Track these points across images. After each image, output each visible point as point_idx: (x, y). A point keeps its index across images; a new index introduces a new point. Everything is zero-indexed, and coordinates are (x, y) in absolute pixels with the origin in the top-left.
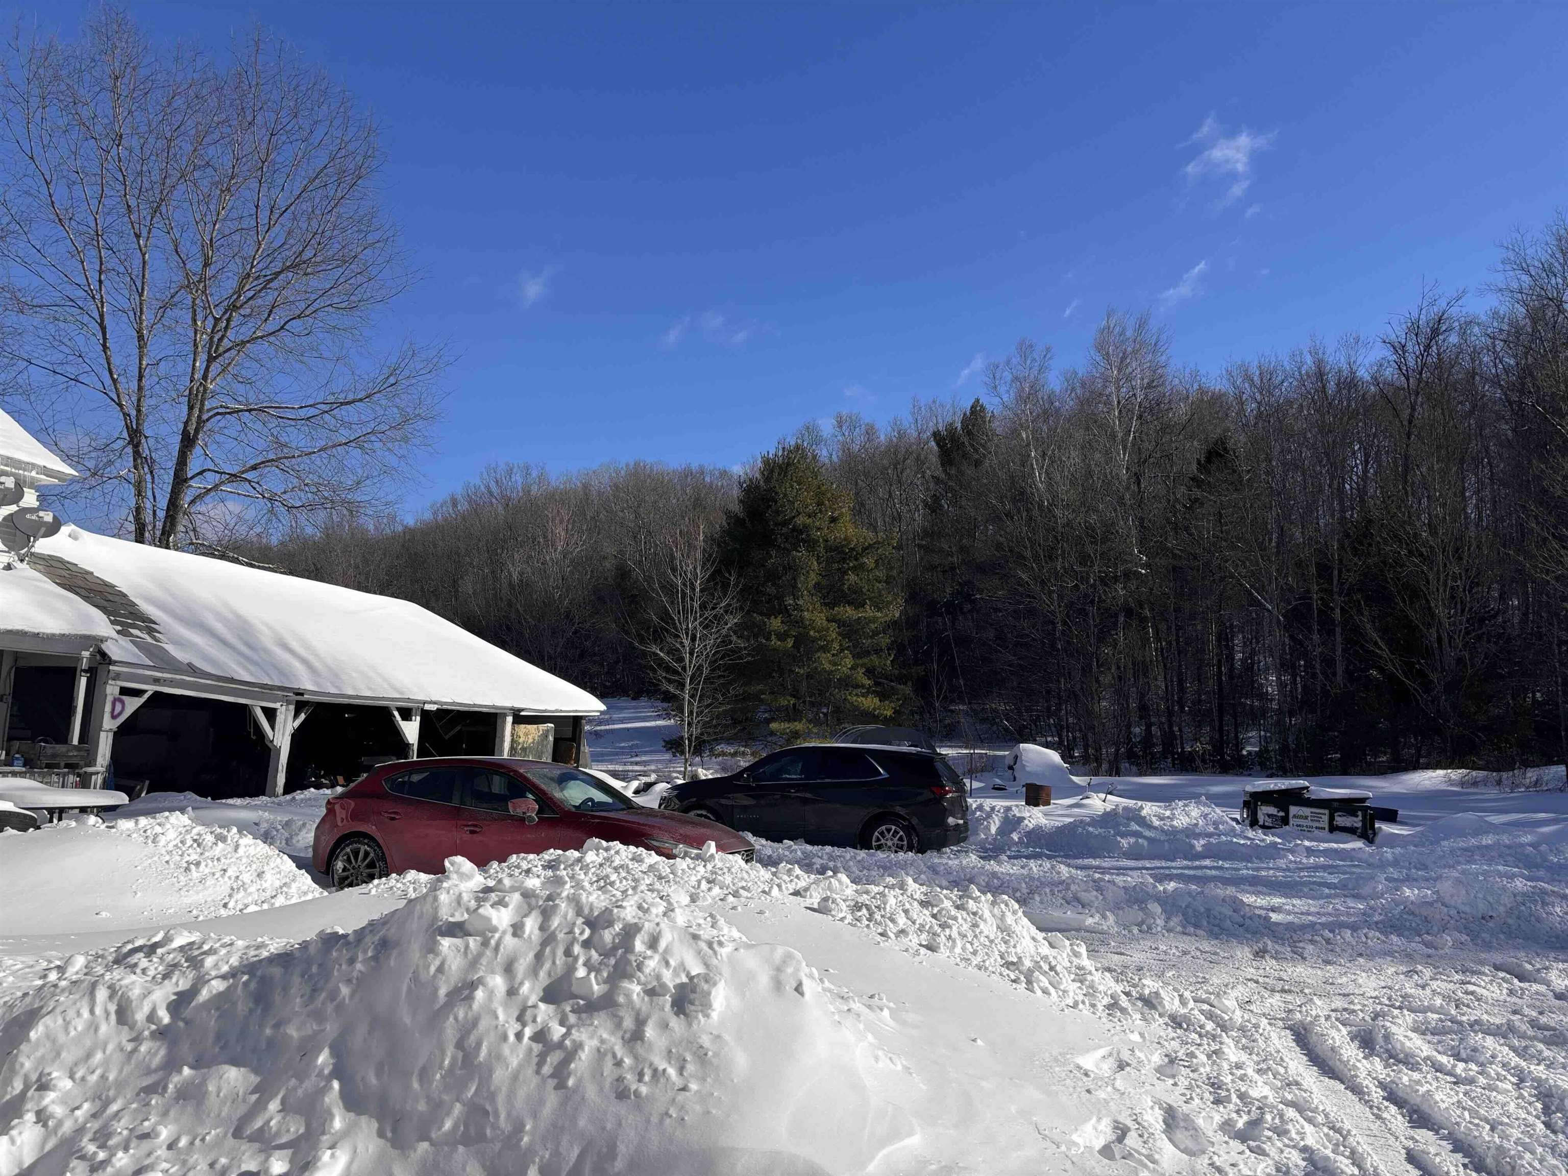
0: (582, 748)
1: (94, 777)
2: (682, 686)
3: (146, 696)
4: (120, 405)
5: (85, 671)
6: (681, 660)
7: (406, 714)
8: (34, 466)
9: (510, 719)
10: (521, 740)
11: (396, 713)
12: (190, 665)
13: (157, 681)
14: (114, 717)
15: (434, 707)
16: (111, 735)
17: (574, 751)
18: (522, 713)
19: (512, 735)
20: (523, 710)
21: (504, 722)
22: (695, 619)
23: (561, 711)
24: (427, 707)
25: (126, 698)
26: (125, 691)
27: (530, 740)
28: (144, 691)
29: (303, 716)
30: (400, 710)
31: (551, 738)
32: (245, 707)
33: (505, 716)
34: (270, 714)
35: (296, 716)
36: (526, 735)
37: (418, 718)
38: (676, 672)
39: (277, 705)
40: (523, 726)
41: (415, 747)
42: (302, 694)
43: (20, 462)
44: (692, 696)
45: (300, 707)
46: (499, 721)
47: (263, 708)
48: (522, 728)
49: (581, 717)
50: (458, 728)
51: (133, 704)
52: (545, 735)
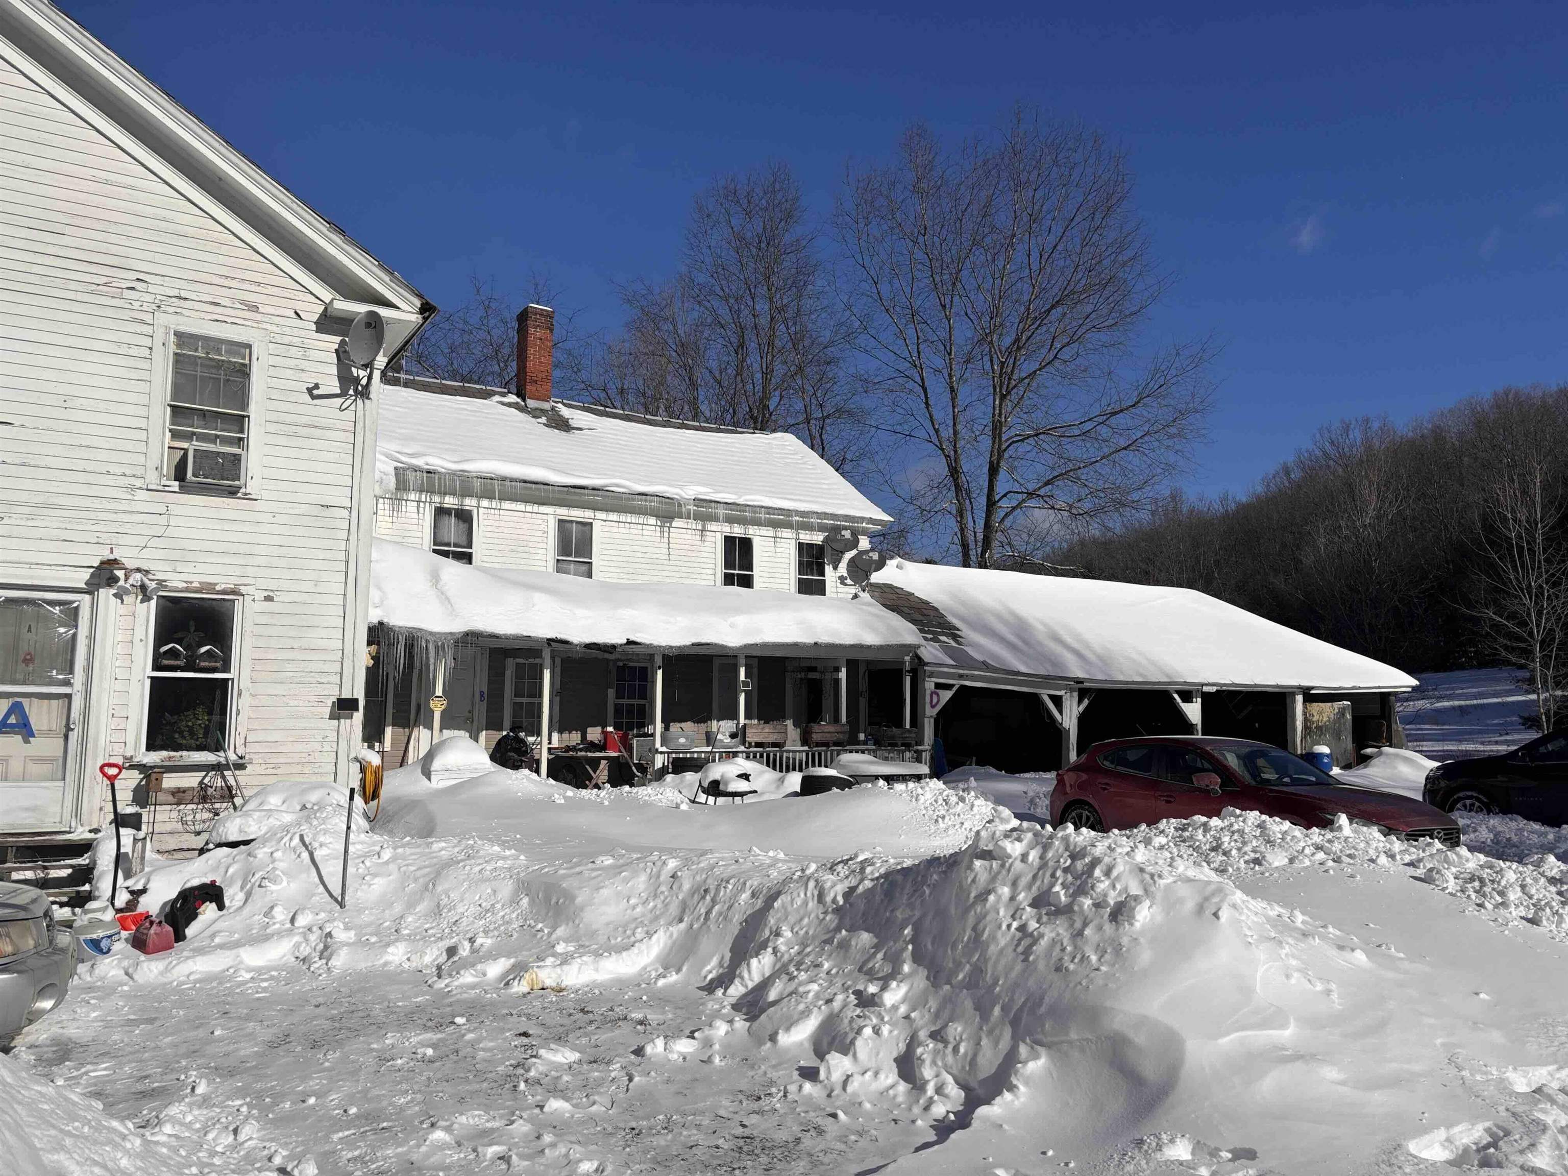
0: (1394, 726)
1: (924, 754)
2: (1527, 653)
3: (955, 689)
4: (942, 449)
5: (909, 672)
6: (1523, 624)
7: (1187, 696)
8: (862, 519)
9: (1299, 698)
10: (1315, 719)
11: (1176, 696)
12: (984, 663)
13: (961, 677)
14: (933, 707)
15: (1213, 689)
16: (932, 720)
17: (1385, 729)
18: (1313, 692)
19: (1305, 714)
20: (1313, 688)
21: (1294, 701)
22: (1540, 576)
23: (1360, 688)
24: (1205, 689)
25: (941, 692)
26: (939, 686)
27: (1326, 719)
28: (953, 685)
29: (1086, 702)
30: (1179, 693)
31: (1349, 716)
32: (1036, 694)
33: (1293, 694)
34: (1057, 701)
35: (1080, 702)
36: (1320, 713)
37: (1199, 700)
38: (1519, 639)
39: (1062, 693)
40: (1315, 705)
41: (1199, 727)
42: (1082, 682)
43: (854, 517)
44: (1545, 665)
45: (1083, 693)
46: (1288, 701)
47: (1049, 696)
48: (1315, 707)
49: (1389, 694)
50: (1250, 708)
51: (946, 695)
52: (1342, 712)
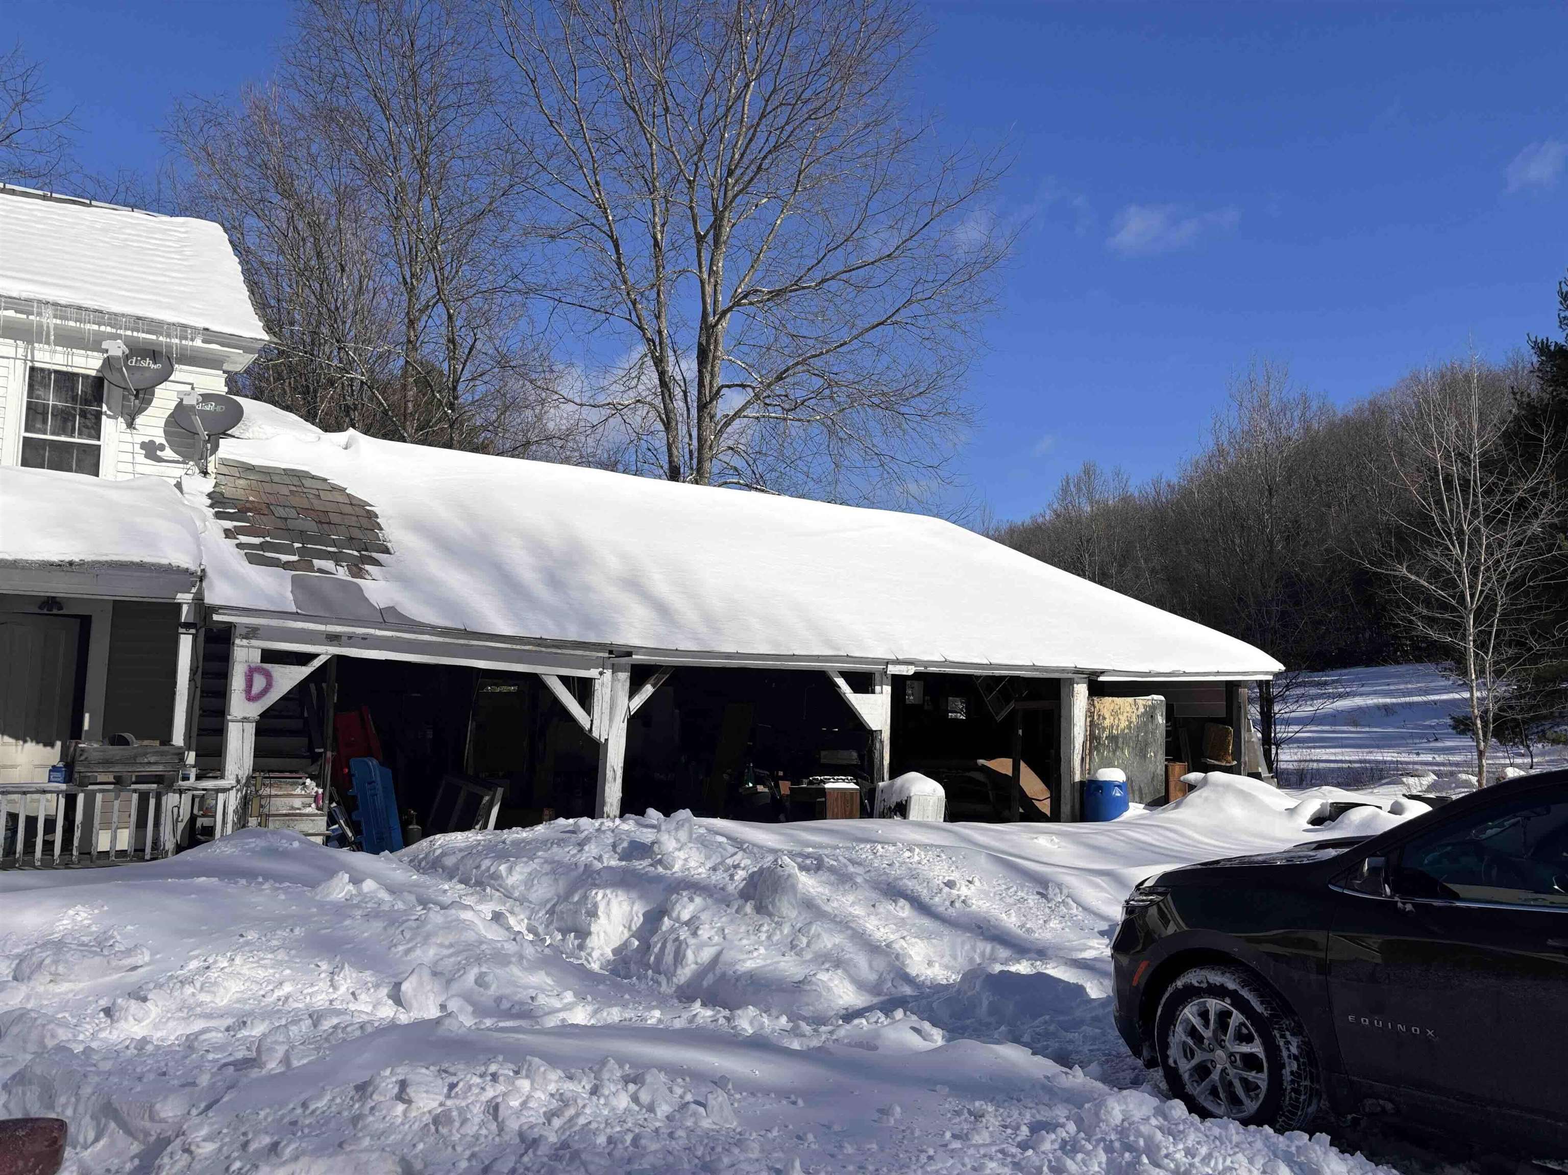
0: (1244, 735)
1: (221, 796)
2: (1457, 627)
3: (317, 663)
4: (641, 328)
5: (190, 627)
6: (1450, 584)
7: (863, 682)
8: (186, 329)
9: (1081, 690)
10: (1107, 723)
11: (841, 682)
13: (333, 639)
15: (910, 670)
16: (251, 728)
17: (1230, 739)
18: (1101, 679)
19: (1090, 713)
20: (1102, 673)
21: (1071, 693)
23: (1185, 674)
24: (893, 670)
25: (274, 668)
26: (271, 656)
27: (1123, 724)
28: (315, 656)
29: (648, 690)
30: (848, 676)
31: (1161, 720)
32: (535, 676)
33: (1071, 682)
34: (579, 688)
35: (633, 691)
36: (1115, 713)
37: (887, 689)
39: (593, 673)
40: (1108, 700)
41: (886, 736)
42: (629, 654)
43: (159, 323)
44: (1482, 645)
45: (637, 674)
47: (562, 678)
48: (1107, 704)
49: (1237, 684)
52: (1150, 714)
